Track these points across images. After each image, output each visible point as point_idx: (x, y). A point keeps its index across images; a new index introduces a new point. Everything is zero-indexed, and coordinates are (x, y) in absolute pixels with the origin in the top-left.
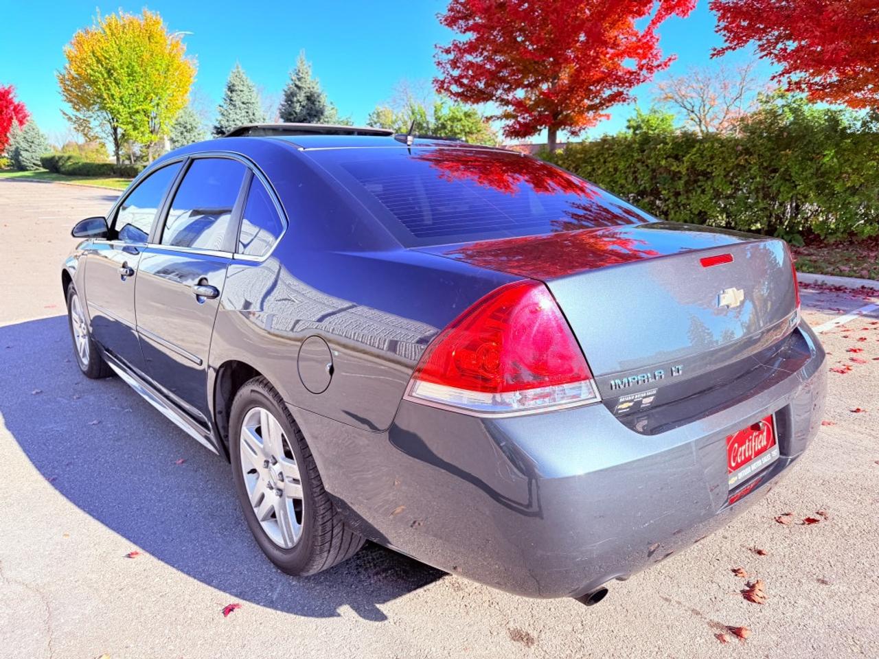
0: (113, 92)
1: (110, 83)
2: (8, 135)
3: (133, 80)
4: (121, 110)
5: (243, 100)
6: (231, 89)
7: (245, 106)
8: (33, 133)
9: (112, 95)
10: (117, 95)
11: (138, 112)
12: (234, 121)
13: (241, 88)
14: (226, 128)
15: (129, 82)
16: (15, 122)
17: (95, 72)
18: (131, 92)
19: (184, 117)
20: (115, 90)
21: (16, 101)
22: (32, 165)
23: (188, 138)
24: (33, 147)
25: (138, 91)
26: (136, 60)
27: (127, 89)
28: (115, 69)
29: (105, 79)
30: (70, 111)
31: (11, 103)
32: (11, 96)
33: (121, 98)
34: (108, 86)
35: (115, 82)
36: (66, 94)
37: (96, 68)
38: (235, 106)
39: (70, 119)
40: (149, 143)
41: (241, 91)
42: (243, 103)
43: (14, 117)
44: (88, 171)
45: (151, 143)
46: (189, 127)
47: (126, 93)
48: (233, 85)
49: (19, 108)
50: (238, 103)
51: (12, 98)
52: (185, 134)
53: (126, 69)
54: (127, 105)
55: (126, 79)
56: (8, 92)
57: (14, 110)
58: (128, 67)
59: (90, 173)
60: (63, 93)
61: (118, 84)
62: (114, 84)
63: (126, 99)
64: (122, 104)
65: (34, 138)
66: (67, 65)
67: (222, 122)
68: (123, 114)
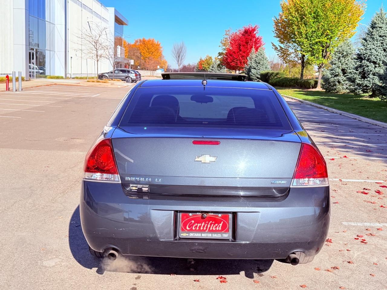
0: (301, 30)
1: (301, 24)
2: (248, 58)
3: (317, 21)
4: (305, 43)
5: (380, 34)
6: (373, 26)
7: (381, 38)
8: (260, 57)
9: (301, 33)
10: (304, 32)
11: (316, 43)
12: (370, 50)
13: (381, 25)
14: (364, 55)
15: (314, 23)
16: (253, 50)
17: (293, 18)
18: (314, 30)
19: (343, 47)
20: (303, 29)
21: (257, 36)
22: (256, 78)
23: (343, 61)
24: (259, 66)
25: (318, 28)
26: (320, 8)
27: (311, 28)
28: (305, 15)
29: (298, 22)
30: (277, 43)
31: (254, 37)
32: (255, 33)
33: (306, 35)
34: (299, 26)
35: (304, 23)
36: (277, 32)
37: (294, 15)
38: (373, 38)
39: (276, 48)
40: (321, 65)
41: (380, 28)
42: (380, 36)
43: (254, 47)
44: (283, 83)
45: (322, 65)
46: (345, 53)
47: (310, 31)
48: (375, 24)
49: (258, 40)
50: (376, 36)
51: (255, 34)
52: (341, 58)
53: (313, 14)
54: (309, 38)
55: (311, 21)
56: (254, 30)
57: (255, 42)
58: (314, 13)
59: (284, 85)
60: (275, 31)
61: (306, 25)
62: (303, 25)
63: (310, 34)
64: (307, 38)
65: (261, 60)
66: (281, 13)
67: (362, 51)
68: (305, 45)
